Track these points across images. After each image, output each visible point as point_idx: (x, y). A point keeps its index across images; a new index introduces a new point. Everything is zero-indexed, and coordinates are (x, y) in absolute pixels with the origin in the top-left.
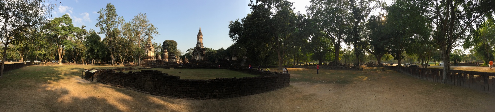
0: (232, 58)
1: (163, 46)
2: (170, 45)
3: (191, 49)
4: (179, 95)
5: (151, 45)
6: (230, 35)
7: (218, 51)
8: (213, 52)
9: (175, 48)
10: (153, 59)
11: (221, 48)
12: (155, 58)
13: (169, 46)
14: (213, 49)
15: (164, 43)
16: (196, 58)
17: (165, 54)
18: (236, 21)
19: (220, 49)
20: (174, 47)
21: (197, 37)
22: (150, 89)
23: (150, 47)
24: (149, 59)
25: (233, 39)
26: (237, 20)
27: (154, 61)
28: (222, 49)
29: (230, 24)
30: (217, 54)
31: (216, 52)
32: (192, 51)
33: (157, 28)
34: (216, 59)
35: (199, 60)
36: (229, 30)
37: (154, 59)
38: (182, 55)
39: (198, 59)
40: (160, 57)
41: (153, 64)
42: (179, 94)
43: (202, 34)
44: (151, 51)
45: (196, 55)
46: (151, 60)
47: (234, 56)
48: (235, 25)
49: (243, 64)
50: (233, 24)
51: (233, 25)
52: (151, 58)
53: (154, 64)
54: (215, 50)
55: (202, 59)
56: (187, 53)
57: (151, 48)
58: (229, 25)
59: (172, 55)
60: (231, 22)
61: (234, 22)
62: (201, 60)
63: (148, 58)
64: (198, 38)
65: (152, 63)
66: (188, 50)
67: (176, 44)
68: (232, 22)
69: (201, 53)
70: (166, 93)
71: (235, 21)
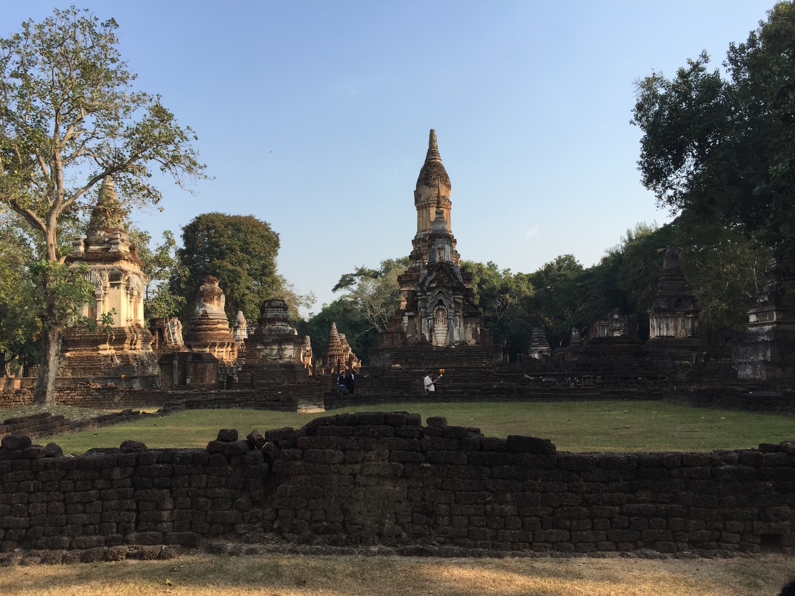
0: (653, 322)
1: (180, 253)
2: (232, 250)
3: (361, 273)
4: (570, 540)
5: (123, 248)
6: (646, 170)
7: (537, 279)
8: (505, 289)
9: (264, 267)
10: (139, 346)
11: (560, 261)
12: (145, 341)
13: (221, 256)
14: (500, 270)
15: (190, 232)
16: (431, 330)
17: (205, 314)
18: (687, 68)
19: (549, 267)
20: (256, 265)
21: (418, 195)
22: (389, 524)
23: (117, 257)
24: (107, 350)
25: (670, 192)
26: (696, 67)
27: (142, 364)
28: (567, 264)
29: (646, 99)
30: (533, 303)
31: (528, 290)
32: (371, 287)
33: (190, 136)
34: (536, 332)
35: (446, 349)
36: (640, 133)
37: (140, 350)
38: (305, 313)
39: (440, 338)
40: (176, 335)
41: (137, 386)
42: (570, 530)
43: (445, 178)
44: (122, 291)
45: (426, 316)
46: (125, 358)
47: (665, 313)
48: (684, 96)
49: (754, 364)
50: (662, 91)
51: (663, 98)
52: (119, 337)
53: (149, 380)
54: (519, 277)
55: (469, 336)
56: (341, 303)
57: (124, 265)
58: (640, 107)
59: (273, 320)
60: (649, 84)
61: (671, 77)
62: (463, 343)
63: (95, 342)
64: (421, 204)
65: (129, 379)
66: (345, 282)
67: (271, 242)
68: (656, 85)
69: (460, 298)
70: (495, 538)
71: (682, 74)
